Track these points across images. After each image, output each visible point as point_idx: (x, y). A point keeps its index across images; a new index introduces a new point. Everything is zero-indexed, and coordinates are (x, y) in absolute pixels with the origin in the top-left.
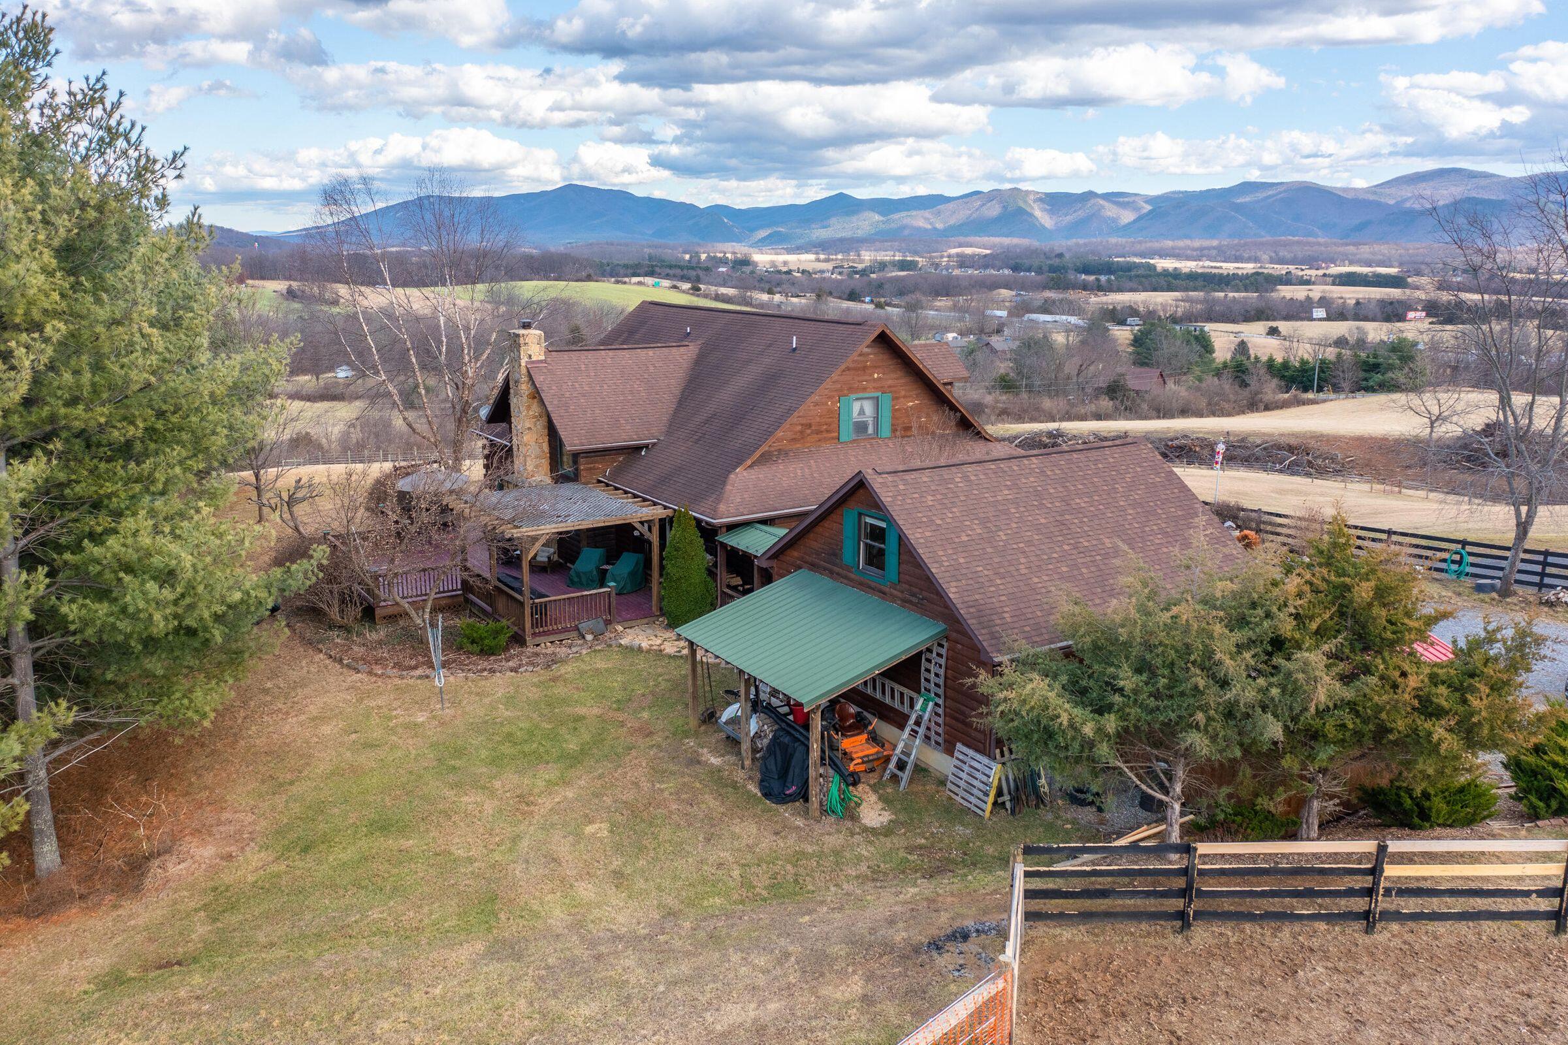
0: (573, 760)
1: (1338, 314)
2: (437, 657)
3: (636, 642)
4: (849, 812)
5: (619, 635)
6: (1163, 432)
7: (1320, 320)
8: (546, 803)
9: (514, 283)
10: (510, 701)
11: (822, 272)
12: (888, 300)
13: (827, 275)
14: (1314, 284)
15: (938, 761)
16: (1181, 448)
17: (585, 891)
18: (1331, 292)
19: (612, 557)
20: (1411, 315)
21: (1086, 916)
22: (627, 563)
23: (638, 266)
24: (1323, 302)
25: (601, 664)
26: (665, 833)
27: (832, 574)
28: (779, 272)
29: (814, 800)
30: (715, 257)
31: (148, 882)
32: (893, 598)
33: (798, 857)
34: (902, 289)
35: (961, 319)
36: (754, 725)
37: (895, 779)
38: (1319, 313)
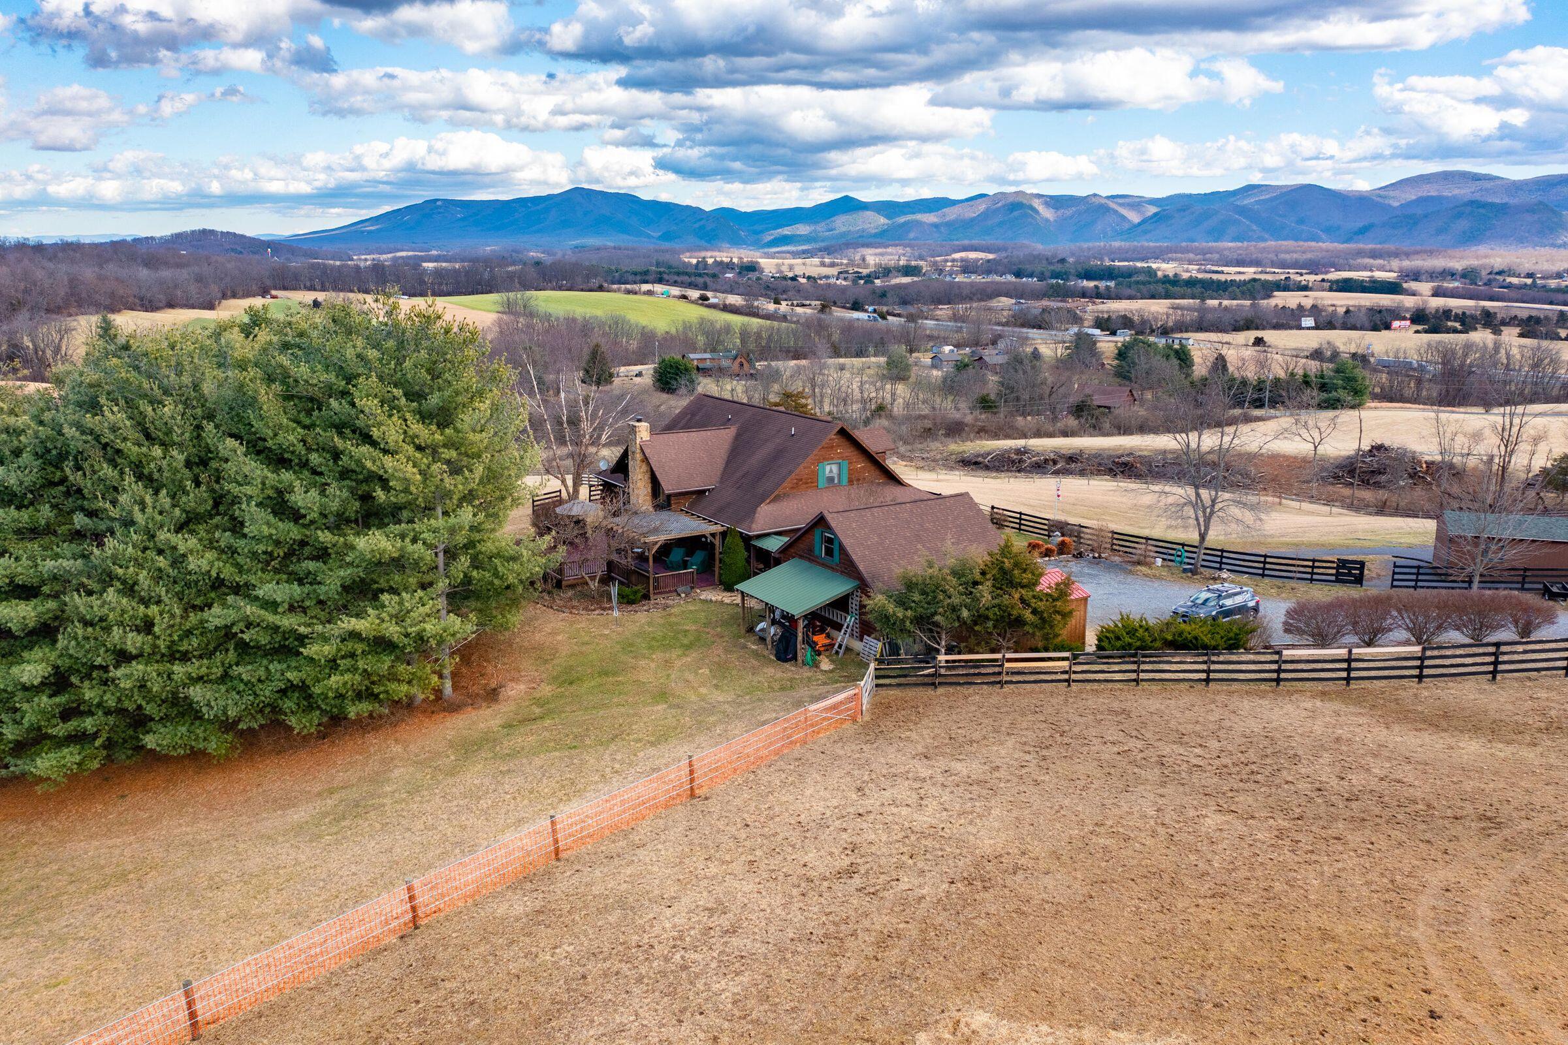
0: (688, 647)
1: (1326, 322)
2: (614, 603)
3: (709, 598)
4: (816, 665)
5: (699, 595)
6: (1114, 450)
7: (1308, 328)
8: (678, 663)
9: (528, 293)
10: (650, 624)
11: (827, 277)
12: (890, 308)
13: (832, 281)
14: (1311, 289)
15: (857, 645)
16: (1125, 464)
17: (703, 690)
18: (1322, 299)
19: (690, 553)
20: (1396, 324)
21: (899, 685)
22: (699, 556)
23: (646, 273)
24: (1315, 310)
25: (692, 608)
26: (734, 672)
27: (810, 560)
28: (785, 278)
29: (800, 659)
30: (722, 262)
31: (501, 697)
32: (837, 571)
33: (791, 680)
34: (905, 298)
35: (959, 330)
36: (772, 631)
37: (837, 653)
38: (1308, 322)
